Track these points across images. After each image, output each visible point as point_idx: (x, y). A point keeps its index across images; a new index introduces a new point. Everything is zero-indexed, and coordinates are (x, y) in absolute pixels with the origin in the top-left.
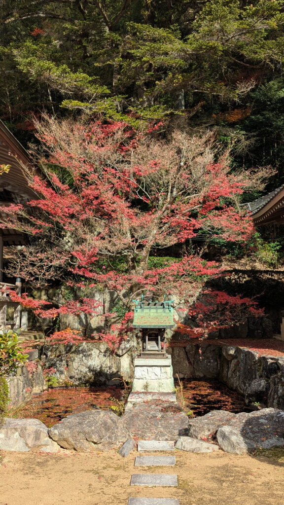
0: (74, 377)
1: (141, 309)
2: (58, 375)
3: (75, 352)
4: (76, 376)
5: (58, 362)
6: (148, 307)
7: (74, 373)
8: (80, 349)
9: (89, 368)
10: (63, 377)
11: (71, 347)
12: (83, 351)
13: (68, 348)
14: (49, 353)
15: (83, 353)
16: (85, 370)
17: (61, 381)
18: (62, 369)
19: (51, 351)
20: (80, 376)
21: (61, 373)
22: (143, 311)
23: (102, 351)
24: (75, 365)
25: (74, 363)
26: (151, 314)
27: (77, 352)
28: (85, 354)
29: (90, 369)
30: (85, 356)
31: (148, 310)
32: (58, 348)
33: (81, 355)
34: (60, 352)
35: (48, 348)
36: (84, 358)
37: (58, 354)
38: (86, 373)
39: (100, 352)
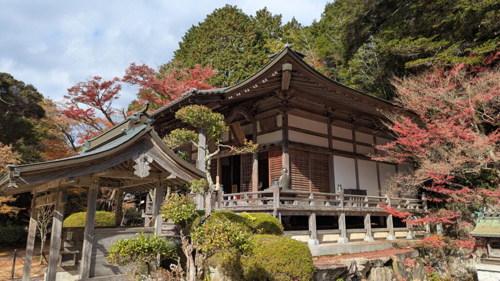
0: (455, 276)
1: (483, 220)
2: (440, 272)
3: (453, 255)
4: (457, 276)
5: (439, 262)
6: (490, 218)
7: (455, 272)
8: (458, 252)
9: (468, 269)
10: (445, 274)
11: (450, 251)
12: (460, 255)
13: (447, 251)
14: (431, 254)
15: (460, 256)
16: (464, 271)
17: (444, 278)
18: (443, 268)
19: (432, 252)
20: (459, 276)
21: (443, 271)
22: (485, 221)
23: (479, 256)
24: (454, 265)
25: (453, 264)
26: (493, 224)
27: (455, 255)
28: (462, 257)
29: (468, 271)
30: (462, 259)
31: (491, 220)
32: (437, 251)
33: (459, 258)
34: (440, 254)
35: (429, 250)
36: (462, 261)
37: (438, 255)
38: (465, 274)
39: (477, 256)
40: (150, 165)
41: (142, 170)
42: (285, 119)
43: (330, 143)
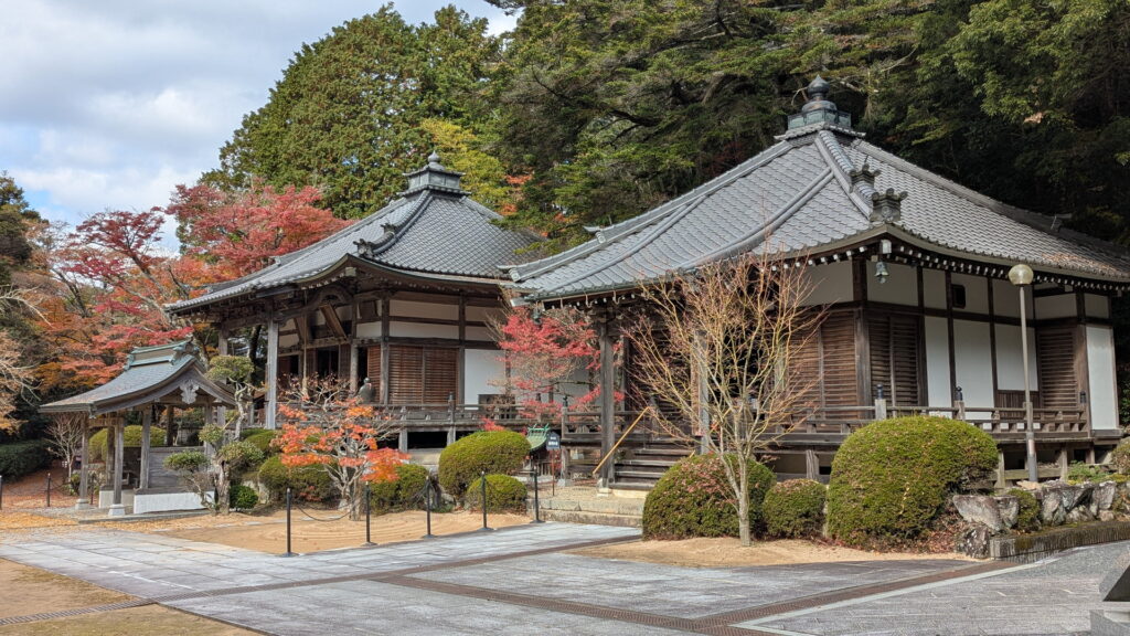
40: (196, 392)
41: (189, 397)
42: (386, 307)
43: (462, 333)
